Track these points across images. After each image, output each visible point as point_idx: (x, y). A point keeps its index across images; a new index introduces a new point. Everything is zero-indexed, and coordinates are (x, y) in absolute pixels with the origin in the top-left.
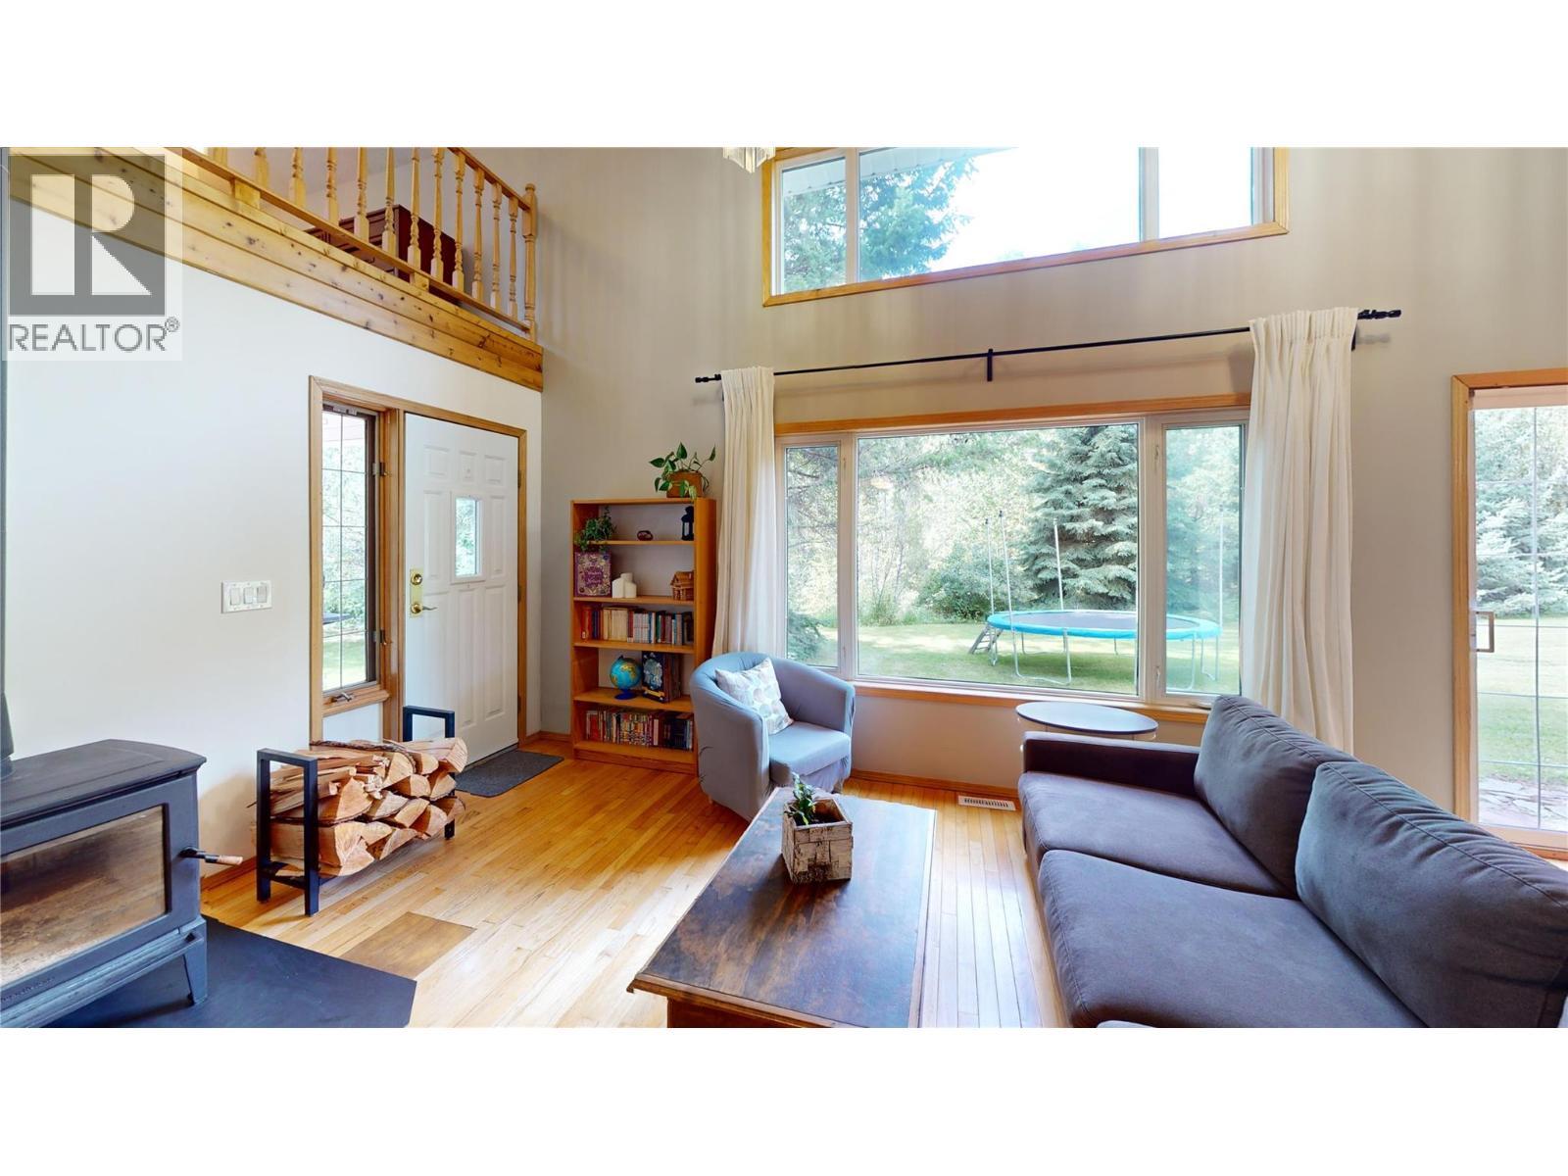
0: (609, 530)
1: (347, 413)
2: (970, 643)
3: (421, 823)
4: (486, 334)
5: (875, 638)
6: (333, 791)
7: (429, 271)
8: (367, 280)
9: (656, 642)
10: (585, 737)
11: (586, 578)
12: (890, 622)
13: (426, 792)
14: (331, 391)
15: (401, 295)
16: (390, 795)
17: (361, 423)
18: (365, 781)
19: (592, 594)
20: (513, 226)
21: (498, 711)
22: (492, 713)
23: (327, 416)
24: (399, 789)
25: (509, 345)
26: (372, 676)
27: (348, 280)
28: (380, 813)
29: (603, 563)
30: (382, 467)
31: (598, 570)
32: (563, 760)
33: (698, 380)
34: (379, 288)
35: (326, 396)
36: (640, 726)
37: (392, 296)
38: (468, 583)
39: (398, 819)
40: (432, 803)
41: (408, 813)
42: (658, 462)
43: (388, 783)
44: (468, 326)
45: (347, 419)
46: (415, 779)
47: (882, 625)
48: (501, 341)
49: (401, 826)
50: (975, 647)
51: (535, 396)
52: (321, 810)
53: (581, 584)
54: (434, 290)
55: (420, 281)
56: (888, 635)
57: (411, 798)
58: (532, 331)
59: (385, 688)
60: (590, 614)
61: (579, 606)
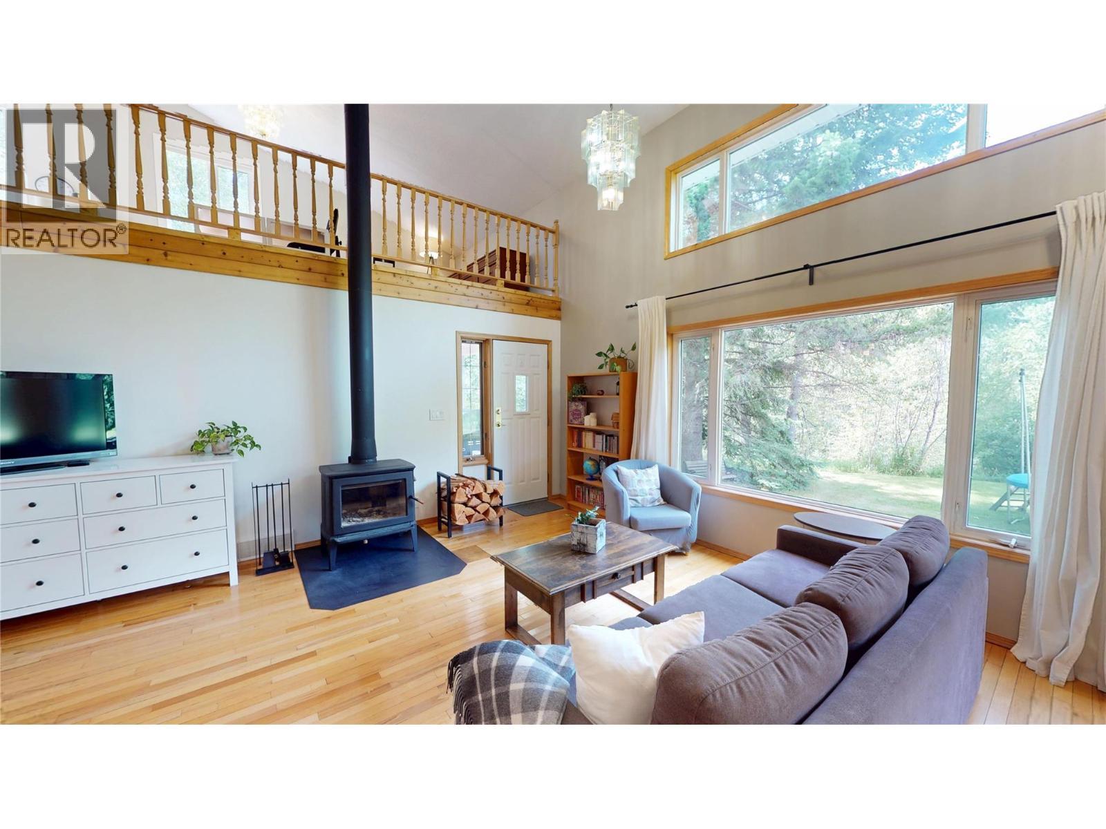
0: (584, 390)
1: (471, 343)
2: (995, 500)
3: (486, 513)
4: (530, 299)
5: (881, 484)
6: (455, 491)
7: (504, 278)
8: (477, 289)
9: (606, 451)
10: (574, 499)
11: (574, 414)
12: (913, 472)
13: (489, 501)
14: (464, 335)
15: (490, 291)
16: (474, 498)
17: (478, 346)
18: (465, 489)
19: (576, 424)
20: (546, 244)
21: (538, 479)
22: (534, 479)
23: (463, 344)
24: (478, 496)
25: (542, 301)
26: (482, 453)
27: (470, 291)
28: (470, 504)
29: (581, 407)
30: (485, 363)
31: (579, 410)
32: (563, 508)
33: (627, 307)
34: (481, 291)
35: (462, 338)
36: (598, 497)
37: (486, 293)
38: (522, 415)
39: (477, 509)
40: (491, 506)
41: (482, 508)
42: (599, 354)
43: (474, 493)
44: (520, 297)
45: (472, 345)
46: (484, 494)
47: (903, 474)
48: (539, 300)
49: (479, 513)
50: (999, 504)
51: (557, 323)
52: (452, 498)
53: (571, 417)
54: (507, 285)
55: (501, 282)
56: (901, 483)
57: (483, 502)
58: (556, 291)
59: (487, 458)
60: (577, 433)
61: (571, 429)
